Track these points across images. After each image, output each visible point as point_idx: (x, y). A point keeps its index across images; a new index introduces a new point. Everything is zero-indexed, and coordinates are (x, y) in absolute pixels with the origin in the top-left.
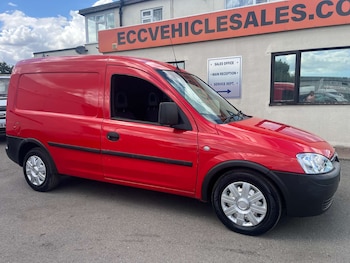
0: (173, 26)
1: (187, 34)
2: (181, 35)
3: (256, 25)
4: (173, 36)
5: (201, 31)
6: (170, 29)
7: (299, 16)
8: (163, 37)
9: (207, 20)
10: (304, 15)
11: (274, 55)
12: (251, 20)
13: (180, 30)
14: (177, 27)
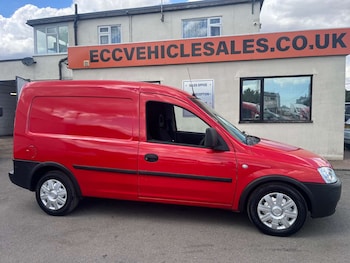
0: (149, 48)
1: (163, 57)
2: (157, 57)
3: (227, 53)
4: (150, 57)
5: (176, 55)
6: (146, 50)
7: (262, 49)
8: (139, 58)
9: (182, 46)
10: (266, 48)
11: (242, 80)
12: (222, 48)
13: (156, 52)
14: (153, 49)
